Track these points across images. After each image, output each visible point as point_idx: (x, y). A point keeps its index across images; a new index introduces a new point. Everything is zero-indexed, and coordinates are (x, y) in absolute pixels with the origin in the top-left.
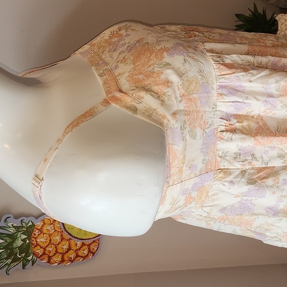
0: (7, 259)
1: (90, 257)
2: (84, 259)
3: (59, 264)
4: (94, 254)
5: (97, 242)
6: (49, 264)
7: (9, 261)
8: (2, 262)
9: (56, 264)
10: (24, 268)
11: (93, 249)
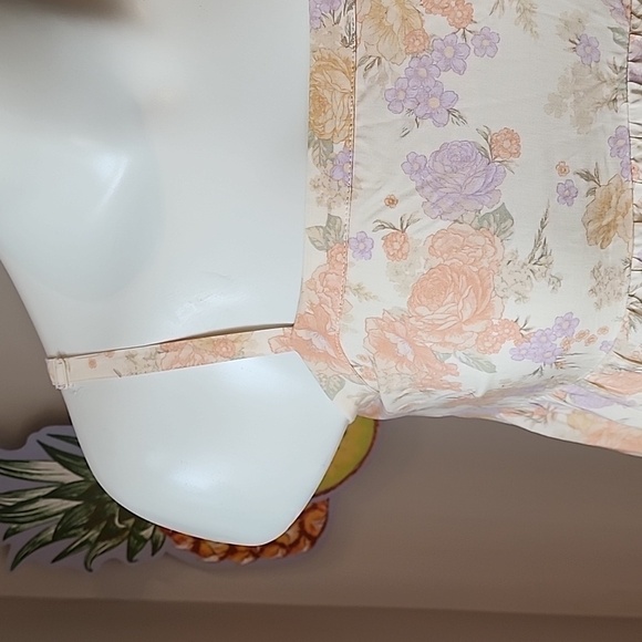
0: (88, 527)
1: (305, 549)
2: (288, 552)
3: (221, 559)
4: (313, 540)
5: (322, 510)
6: (195, 555)
7: (94, 534)
8: (75, 535)
9: (214, 559)
10: (130, 559)
11: (312, 527)
